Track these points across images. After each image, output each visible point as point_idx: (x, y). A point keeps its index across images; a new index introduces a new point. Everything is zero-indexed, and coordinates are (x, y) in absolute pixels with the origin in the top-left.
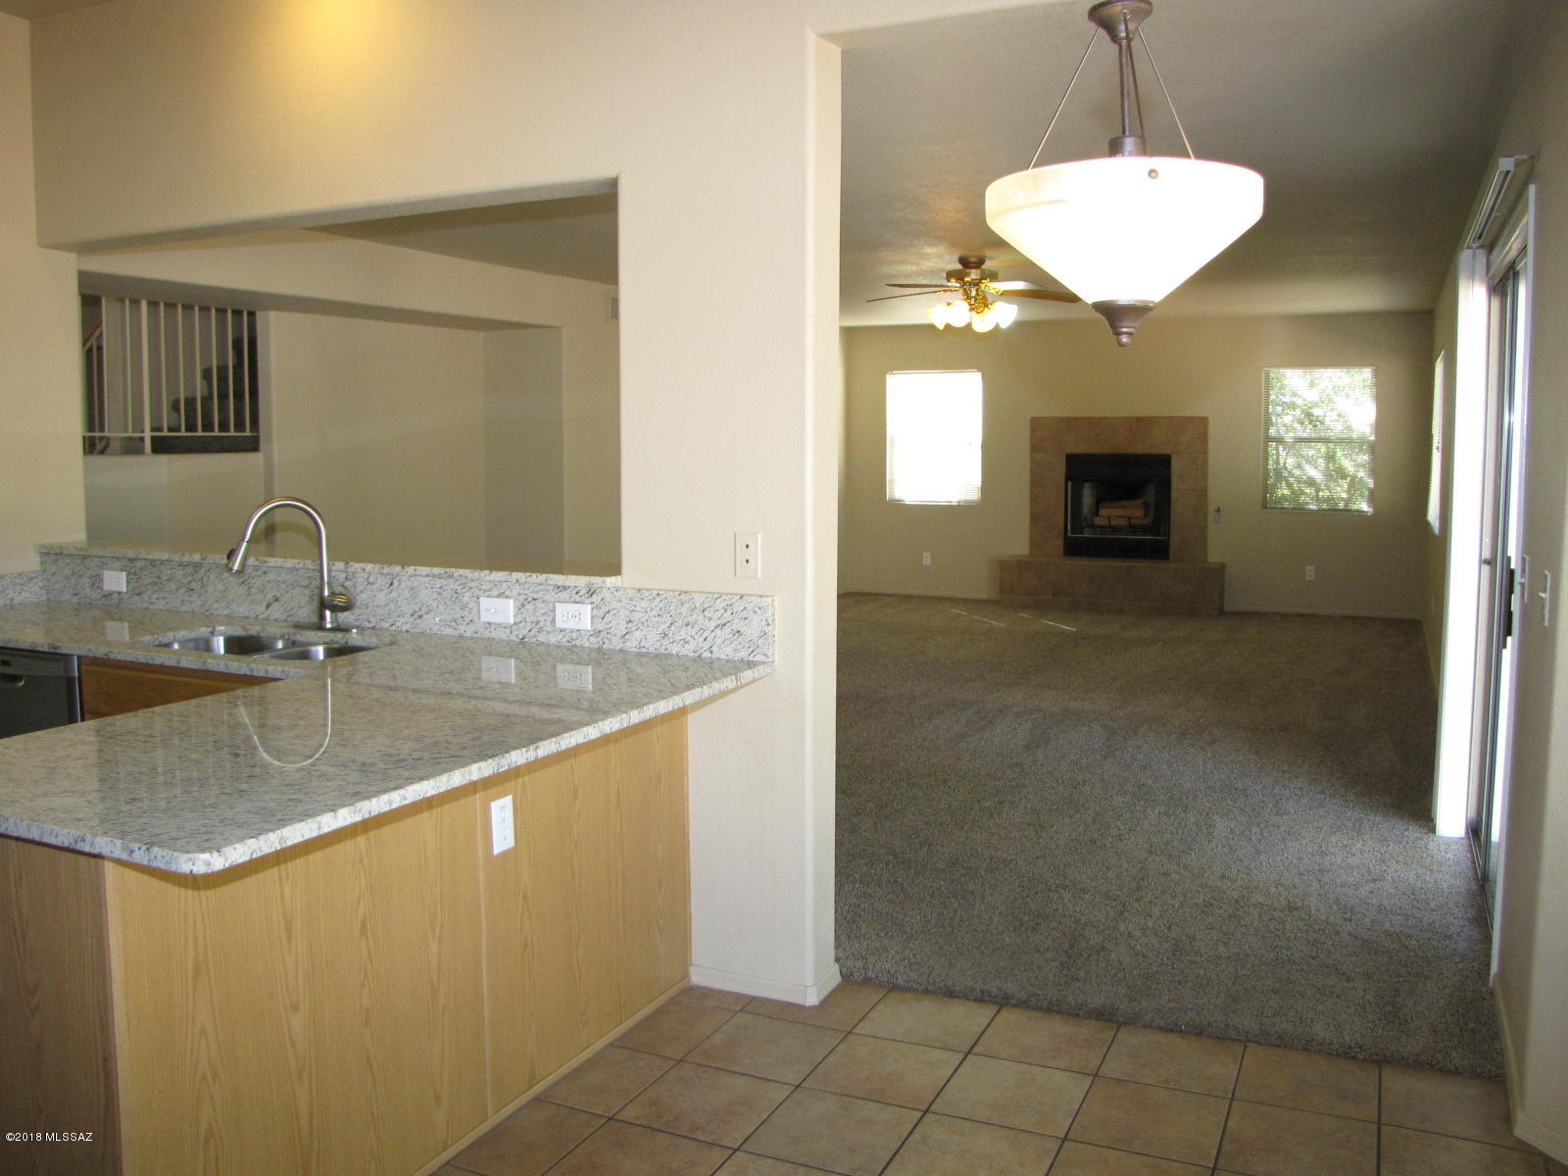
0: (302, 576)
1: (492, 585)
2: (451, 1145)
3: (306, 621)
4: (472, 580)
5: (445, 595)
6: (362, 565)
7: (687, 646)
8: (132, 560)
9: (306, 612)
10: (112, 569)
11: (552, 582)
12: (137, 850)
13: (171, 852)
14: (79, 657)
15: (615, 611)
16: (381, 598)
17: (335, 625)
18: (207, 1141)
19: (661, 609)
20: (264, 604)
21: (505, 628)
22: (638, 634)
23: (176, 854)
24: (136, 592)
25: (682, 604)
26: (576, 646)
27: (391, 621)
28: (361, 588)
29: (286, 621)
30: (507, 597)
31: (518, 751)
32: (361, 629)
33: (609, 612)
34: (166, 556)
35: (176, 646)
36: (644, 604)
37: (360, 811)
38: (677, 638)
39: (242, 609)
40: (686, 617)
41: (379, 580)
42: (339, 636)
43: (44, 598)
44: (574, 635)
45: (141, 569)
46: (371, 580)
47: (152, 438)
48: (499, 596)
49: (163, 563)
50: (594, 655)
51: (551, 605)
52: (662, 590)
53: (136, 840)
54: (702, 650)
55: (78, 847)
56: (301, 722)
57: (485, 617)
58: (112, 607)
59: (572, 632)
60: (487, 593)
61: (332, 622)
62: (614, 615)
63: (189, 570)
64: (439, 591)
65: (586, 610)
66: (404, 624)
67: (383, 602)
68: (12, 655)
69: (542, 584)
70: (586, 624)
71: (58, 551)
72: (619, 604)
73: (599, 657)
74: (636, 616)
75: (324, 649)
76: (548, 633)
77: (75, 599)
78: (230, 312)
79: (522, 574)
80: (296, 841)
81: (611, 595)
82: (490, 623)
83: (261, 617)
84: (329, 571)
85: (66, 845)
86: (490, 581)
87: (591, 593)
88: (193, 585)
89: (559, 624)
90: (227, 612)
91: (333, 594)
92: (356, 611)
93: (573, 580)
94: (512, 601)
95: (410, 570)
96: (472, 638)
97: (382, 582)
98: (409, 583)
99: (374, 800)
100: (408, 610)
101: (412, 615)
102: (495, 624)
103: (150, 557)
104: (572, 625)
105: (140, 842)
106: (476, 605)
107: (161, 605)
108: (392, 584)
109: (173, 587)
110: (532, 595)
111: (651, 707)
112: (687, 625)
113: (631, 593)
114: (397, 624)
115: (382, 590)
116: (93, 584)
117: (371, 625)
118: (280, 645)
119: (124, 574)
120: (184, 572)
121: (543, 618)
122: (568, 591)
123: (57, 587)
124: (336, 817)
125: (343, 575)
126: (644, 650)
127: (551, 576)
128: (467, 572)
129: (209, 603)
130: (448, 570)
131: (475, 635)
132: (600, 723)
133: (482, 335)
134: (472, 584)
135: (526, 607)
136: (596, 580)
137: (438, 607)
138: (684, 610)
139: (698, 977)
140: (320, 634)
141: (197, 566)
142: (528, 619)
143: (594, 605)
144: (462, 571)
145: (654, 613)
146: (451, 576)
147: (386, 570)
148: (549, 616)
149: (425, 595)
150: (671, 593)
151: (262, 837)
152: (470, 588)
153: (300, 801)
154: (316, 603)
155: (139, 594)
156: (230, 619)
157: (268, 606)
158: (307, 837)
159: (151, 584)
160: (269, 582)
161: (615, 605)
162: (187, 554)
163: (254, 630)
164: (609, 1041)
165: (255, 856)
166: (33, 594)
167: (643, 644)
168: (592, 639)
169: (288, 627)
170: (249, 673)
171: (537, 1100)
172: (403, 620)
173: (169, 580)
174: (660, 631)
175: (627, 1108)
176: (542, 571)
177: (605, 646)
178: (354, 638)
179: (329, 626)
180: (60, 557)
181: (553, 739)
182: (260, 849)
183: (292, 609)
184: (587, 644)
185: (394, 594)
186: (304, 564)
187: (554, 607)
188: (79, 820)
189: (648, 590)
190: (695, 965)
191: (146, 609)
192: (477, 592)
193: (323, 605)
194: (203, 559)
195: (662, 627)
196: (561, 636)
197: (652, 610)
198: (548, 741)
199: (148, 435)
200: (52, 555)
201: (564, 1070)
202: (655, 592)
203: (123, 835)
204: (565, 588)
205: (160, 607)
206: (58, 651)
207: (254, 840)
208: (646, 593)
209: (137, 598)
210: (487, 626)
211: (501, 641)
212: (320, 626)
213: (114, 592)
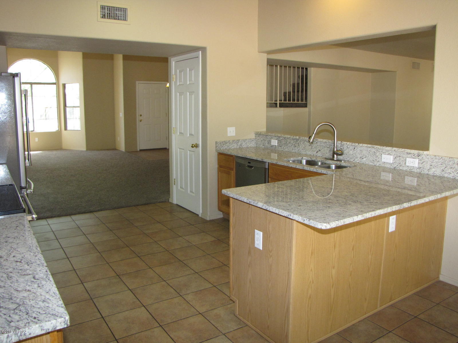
0: (328, 145)
1: (386, 151)
2: (367, 313)
3: (328, 157)
4: (380, 149)
5: (371, 153)
6: (346, 142)
7: (450, 175)
8: (279, 137)
9: (329, 155)
10: (273, 139)
11: (406, 151)
12: (306, 220)
13: (316, 222)
14: (268, 163)
15: (426, 162)
16: (351, 152)
17: (337, 159)
18: (309, 299)
19: (442, 162)
20: (316, 152)
21: (389, 164)
22: (433, 169)
23: (317, 223)
24: (280, 145)
25: (450, 161)
26: (412, 171)
27: (353, 159)
28: (345, 149)
29: (322, 157)
30: (391, 155)
31: (406, 203)
32: (345, 161)
33: (424, 162)
34: (289, 136)
35: (291, 162)
36: (437, 160)
37: (364, 216)
38: (447, 172)
39: (309, 152)
40: (451, 165)
41: (351, 147)
42: (339, 162)
43: (255, 146)
44: (412, 168)
45: (281, 140)
46: (348, 147)
47: (279, 103)
48: (388, 154)
49: (288, 138)
50: (418, 175)
51: (405, 159)
52: (443, 156)
53: (305, 217)
54: (456, 177)
55: (289, 217)
56: (338, 188)
57: (383, 160)
58: (273, 149)
59: (411, 167)
60: (384, 153)
61: (336, 158)
62: (426, 163)
63: (295, 141)
64: (369, 151)
65: (417, 161)
66: (357, 160)
67: (352, 153)
68: (251, 161)
69: (402, 152)
70: (416, 165)
71: (260, 134)
72: (428, 160)
73: (420, 176)
74: (433, 164)
75: (335, 166)
76: (403, 167)
77: (263, 147)
78: (300, 68)
79: (396, 148)
80: (347, 223)
81: (425, 157)
82: (384, 162)
83: (314, 155)
84: (336, 144)
85: (285, 216)
86: (386, 150)
87: (419, 156)
88: (296, 145)
89: (407, 164)
90: (305, 153)
91: (337, 150)
92: (343, 156)
93: (413, 151)
94: (392, 156)
95: (361, 145)
96: (378, 166)
97: (352, 148)
98: (360, 149)
99: (368, 214)
100: (359, 156)
101: (360, 158)
102: (386, 162)
103: (284, 136)
104: (412, 165)
105: (307, 218)
106: (381, 157)
107: (287, 150)
108: (355, 148)
109: (290, 145)
110: (399, 155)
111: (444, 193)
112: (451, 168)
113: (433, 157)
114: (355, 160)
115: (351, 150)
116: (268, 143)
117: (347, 160)
118: (320, 164)
119: (277, 141)
120: (293, 141)
121: (402, 162)
122: (411, 154)
123: (259, 143)
124: (358, 217)
125: (340, 145)
126: (435, 175)
127: (406, 150)
128: (379, 147)
129: (300, 150)
130: (373, 146)
131: (379, 166)
132: (429, 197)
133: (371, 74)
134: (380, 150)
135: (397, 158)
136: (421, 152)
137: (368, 156)
138: (451, 163)
139: (442, 278)
140: (333, 161)
141: (297, 140)
142: (397, 162)
143: (419, 159)
144: (377, 146)
145: (440, 163)
146: (374, 147)
147: (353, 144)
148: (404, 161)
149: (364, 152)
150: (446, 158)
151: (339, 221)
152: (379, 151)
153: (346, 211)
154: (332, 153)
155: (281, 146)
156: (306, 155)
157: (317, 152)
158: (350, 222)
159: (284, 144)
160: (318, 145)
161: (426, 160)
162: (295, 136)
163: (314, 159)
164: (413, 293)
165: (337, 226)
166: (253, 145)
167: (435, 173)
168: (418, 170)
169: (323, 159)
170: (316, 171)
171: (392, 306)
172: (357, 159)
173: (289, 143)
174: (441, 169)
175: (421, 315)
176: (403, 148)
177: (422, 172)
178: (343, 164)
179: (335, 159)
180: (260, 135)
181: (416, 201)
182: (339, 224)
183: (324, 154)
184: (416, 171)
185: (355, 152)
186: (329, 141)
187: (406, 159)
188: (288, 209)
189: (438, 156)
190: (441, 274)
191: (283, 150)
192: (381, 153)
193: (334, 153)
194: (299, 138)
195: (442, 168)
196: (407, 168)
197: (439, 162)
198: (414, 201)
199: (278, 102)
200: (258, 134)
201: (400, 299)
202: (441, 157)
203: (301, 215)
204: (410, 154)
205: (286, 150)
206: (263, 161)
207: (337, 221)
208: (438, 157)
209: (280, 147)
210: (383, 163)
211: (388, 168)
212: (333, 159)
213: (274, 145)
